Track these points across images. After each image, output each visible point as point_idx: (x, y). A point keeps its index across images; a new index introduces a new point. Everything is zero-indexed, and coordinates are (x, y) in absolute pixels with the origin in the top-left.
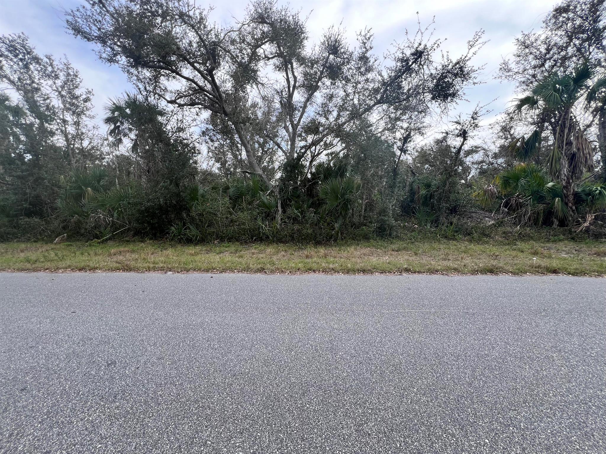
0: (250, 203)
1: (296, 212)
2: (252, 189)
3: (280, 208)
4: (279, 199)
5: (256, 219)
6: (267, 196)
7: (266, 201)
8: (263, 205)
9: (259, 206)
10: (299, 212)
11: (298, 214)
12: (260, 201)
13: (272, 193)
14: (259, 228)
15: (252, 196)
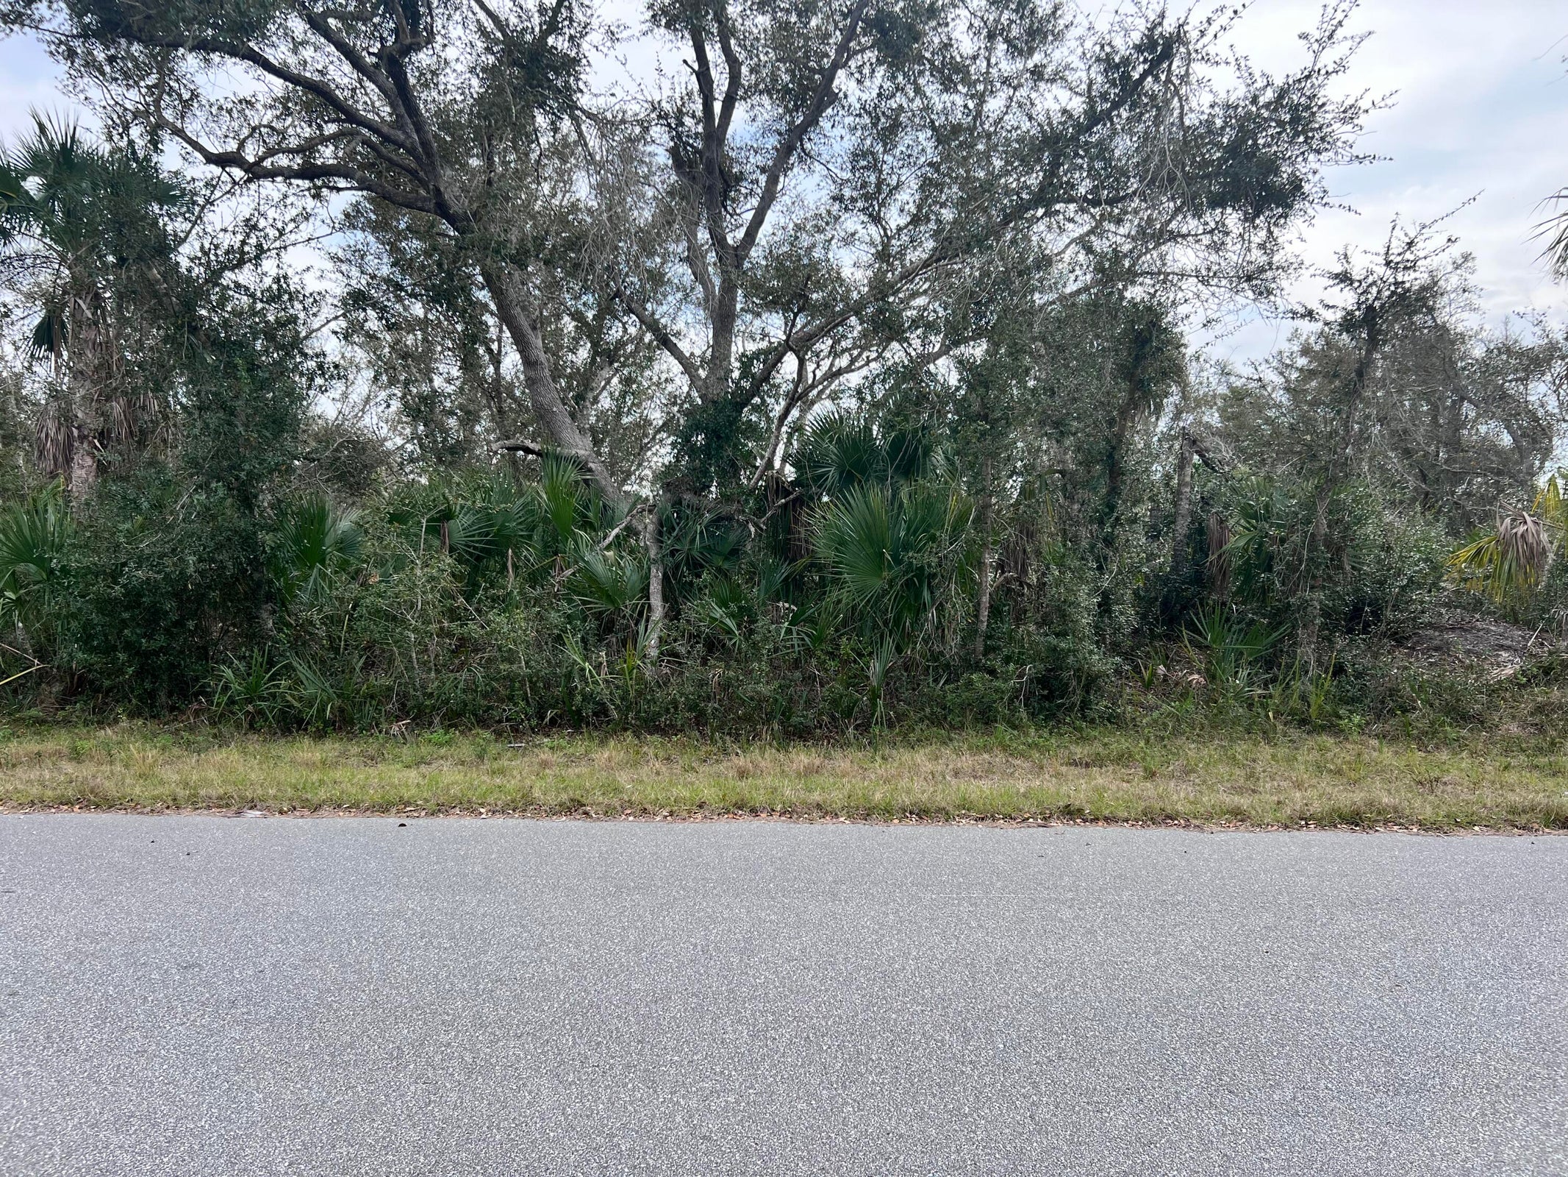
0: (535, 578)
1: (718, 613)
2: (545, 521)
3: (656, 601)
4: (655, 561)
5: (559, 639)
6: (608, 548)
7: (600, 569)
8: (589, 584)
9: (572, 587)
10: (732, 616)
11: (728, 621)
12: (579, 571)
13: (626, 538)
14: (569, 676)
15: (546, 546)
